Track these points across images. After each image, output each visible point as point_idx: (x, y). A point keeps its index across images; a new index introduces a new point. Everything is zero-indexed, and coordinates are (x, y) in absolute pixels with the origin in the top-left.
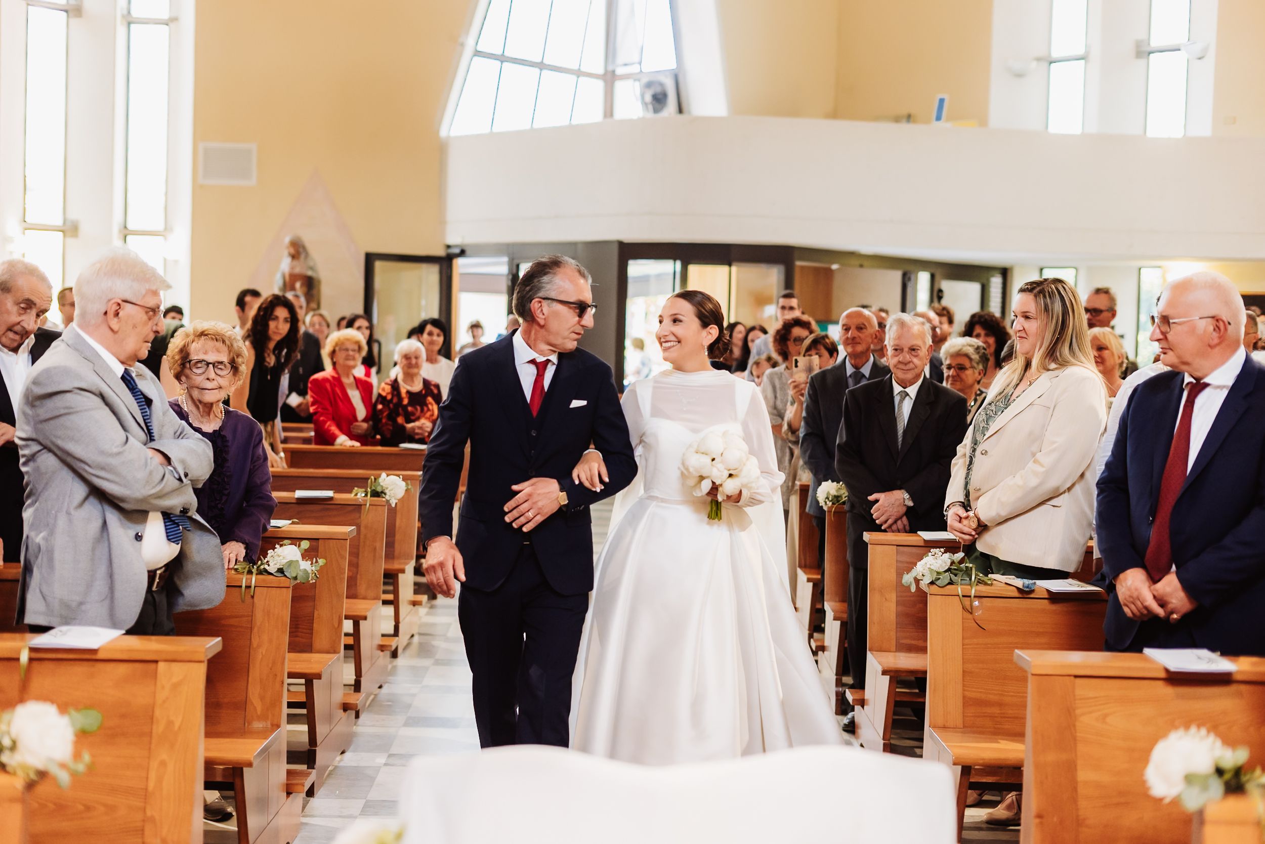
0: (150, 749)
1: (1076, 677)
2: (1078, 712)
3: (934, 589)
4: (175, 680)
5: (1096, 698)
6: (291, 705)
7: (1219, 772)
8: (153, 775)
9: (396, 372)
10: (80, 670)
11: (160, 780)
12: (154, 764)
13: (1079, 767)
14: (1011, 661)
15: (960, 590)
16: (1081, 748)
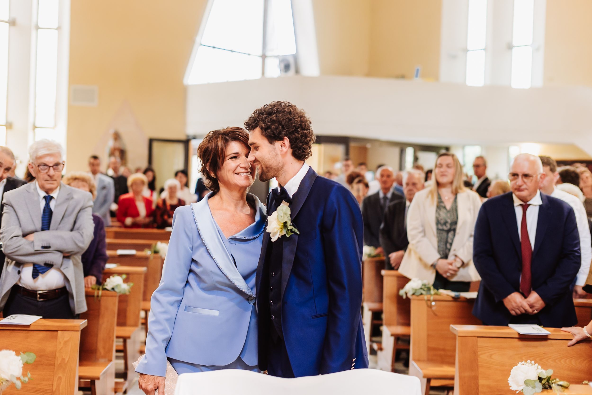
0: (54, 371)
1: (478, 337)
2: (479, 353)
3: (414, 297)
4: (66, 339)
5: (487, 347)
6: (117, 351)
7: (540, 379)
8: (55, 384)
9: (165, 195)
10: (22, 335)
11: (58, 386)
12: (56, 379)
13: (479, 378)
14: (448, 330)
15: (426, 297)
16: (480, 369)
